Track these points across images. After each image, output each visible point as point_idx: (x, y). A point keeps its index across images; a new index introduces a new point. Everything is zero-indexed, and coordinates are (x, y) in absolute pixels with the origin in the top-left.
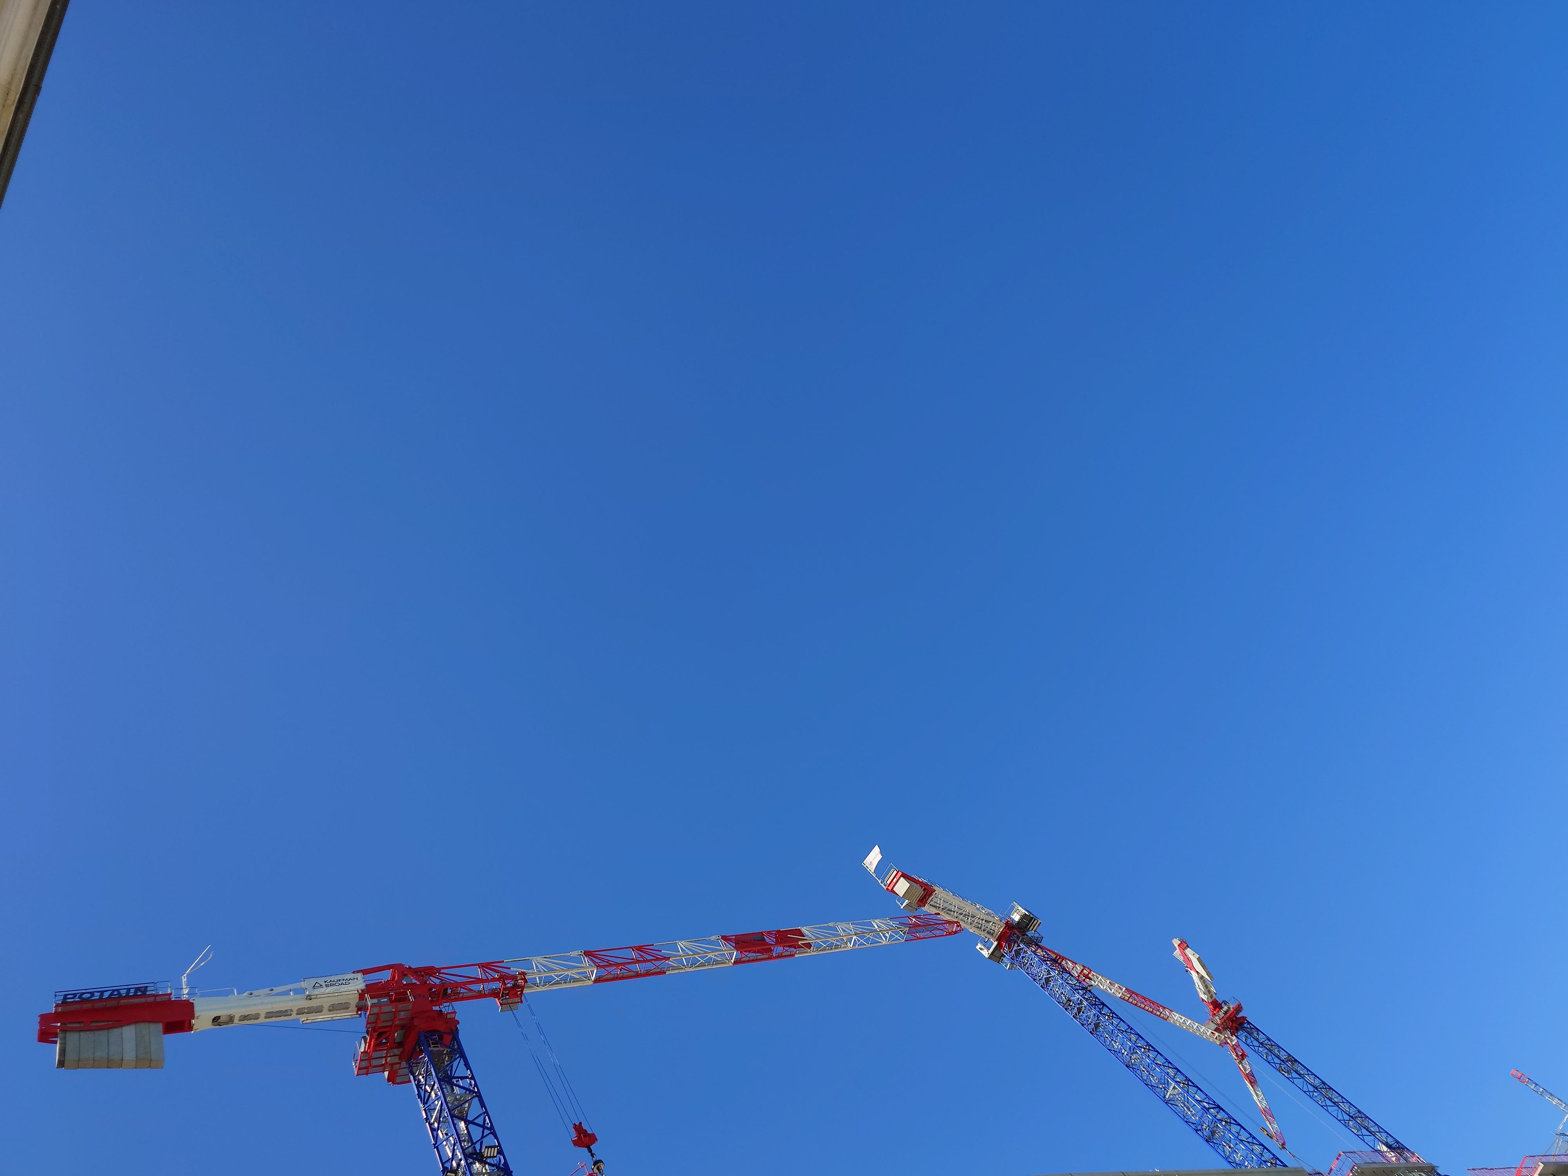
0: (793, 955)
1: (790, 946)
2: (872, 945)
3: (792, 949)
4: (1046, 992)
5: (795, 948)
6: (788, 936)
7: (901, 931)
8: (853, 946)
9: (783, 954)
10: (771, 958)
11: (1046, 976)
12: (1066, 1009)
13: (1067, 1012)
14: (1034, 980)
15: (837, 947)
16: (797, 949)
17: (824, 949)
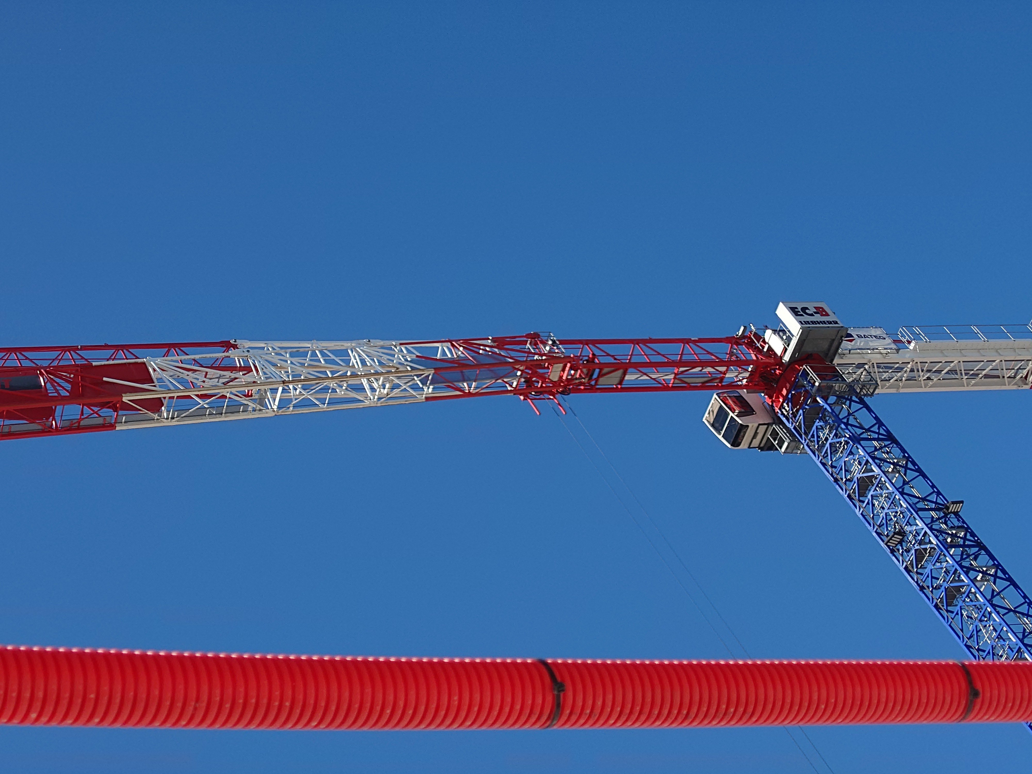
0: (112, 426)
1: (103, 405)
2: (332, 408)
3: (106, 412)
4: (857, 511)
5: (116, 410)
6: (105, 379)
7: (418, 376)
8: (279, 408)
9: (82, 423)
10: (48, 431)
11: (861, 475)
12: (892, 551)
13: (894, 558)
14: (836, 480)
15: (234, 408)
16: (121, 412)
17: (201, 413)
